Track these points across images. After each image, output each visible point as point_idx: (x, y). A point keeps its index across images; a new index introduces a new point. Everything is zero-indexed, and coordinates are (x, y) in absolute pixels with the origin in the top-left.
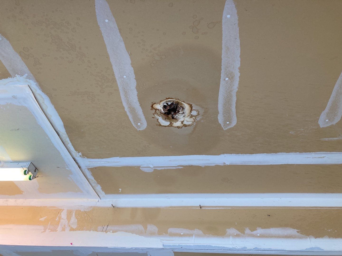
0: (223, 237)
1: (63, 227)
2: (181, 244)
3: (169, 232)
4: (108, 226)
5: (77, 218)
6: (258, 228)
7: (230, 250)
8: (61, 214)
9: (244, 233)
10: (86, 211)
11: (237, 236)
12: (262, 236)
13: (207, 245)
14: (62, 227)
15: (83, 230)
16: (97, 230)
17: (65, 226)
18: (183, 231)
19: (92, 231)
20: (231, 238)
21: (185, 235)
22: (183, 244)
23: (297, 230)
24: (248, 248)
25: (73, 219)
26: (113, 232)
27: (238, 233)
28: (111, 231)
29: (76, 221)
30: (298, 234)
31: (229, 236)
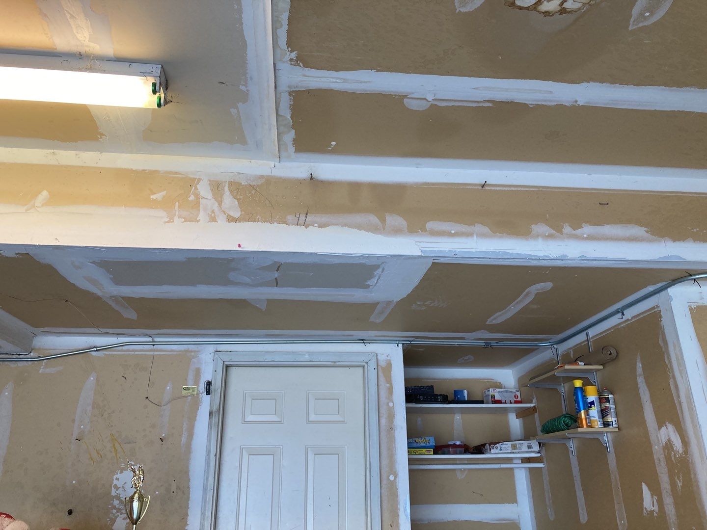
0: (527, 239)
1: (210, 213)
2: (453, 250)
3: (428, 229)
4: (307, 214)
5: (235, 197)
6: (583, 225)
7: (539, 259)
8: (196, 189)
9: (562, 233)
10: (251, 183)
11: (551, 237)
12: (591, 238)
13: (500, 252)
14: (208, 214)
15: (255, 221)
16: (285, 223)
17: (213, 212)
18: (454, 228)
19: (275, 223)
20: (540, 240)
21: (458, 234)
22: (457, 250)
23: (646, 229)
24: (570, 256)
25: (229, 200)
26: (320, 226)
27: (552, 231)
28: (316, 225)
29: (236, 203)
30: (646, 235)
31: (536, 237)
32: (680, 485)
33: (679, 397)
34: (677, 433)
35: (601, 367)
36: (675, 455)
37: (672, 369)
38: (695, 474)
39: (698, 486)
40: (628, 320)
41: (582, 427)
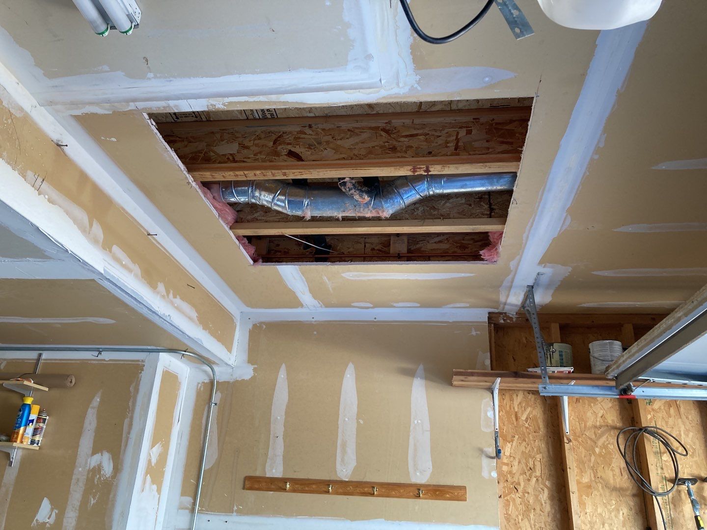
3: (112, 252)
4: (43, 180)
6: (178, 296)
7: (152, 311)
9: (168, 297)
10: (11, 109)
11: (163, 297)
12: (178, 309)
13: (140, 295)
16: (24, 177)
18: (126, 260)
19: (16, 172)
21: (125, 267)
23: (197, 315)
26: (49, 201)
27: (165, 293)
28: (47, 197)
30: (196, 319)
32: (92, 502)
33: (129, 433)
34: (111, 461)
35: (47, 389)
36: (100, 478)
37: (133, 411)
38: (115, 495)
39: (113, 505)
40: (104, 360)
41: (16, 442)
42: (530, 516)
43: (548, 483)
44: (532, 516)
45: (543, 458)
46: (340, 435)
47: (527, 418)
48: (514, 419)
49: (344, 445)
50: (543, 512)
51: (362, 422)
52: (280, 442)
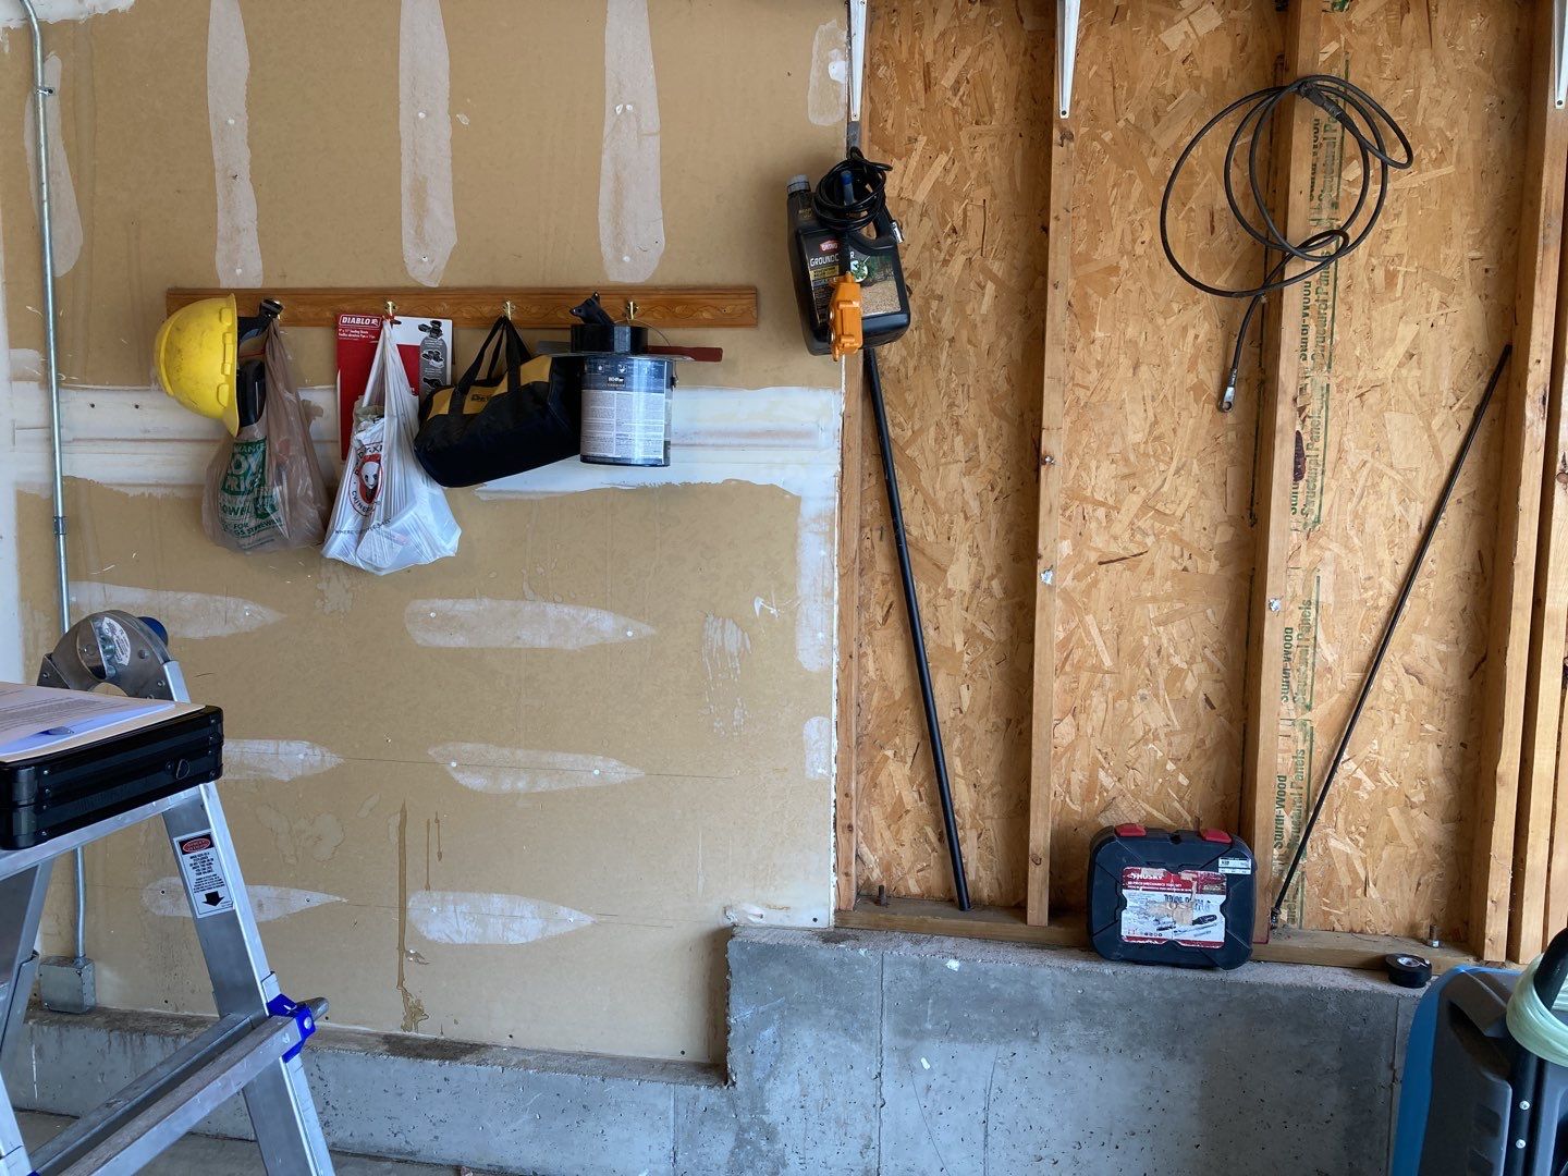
42: (938, 358)
43: (997, 267)
44: (944, 357)
45: (994, 196)
46: (406, 161)
47: (958, 82)
48: (920, 85)
49: (420, 191)
50: (975, 346)
51: (464, 120)
52: (244, 192)
